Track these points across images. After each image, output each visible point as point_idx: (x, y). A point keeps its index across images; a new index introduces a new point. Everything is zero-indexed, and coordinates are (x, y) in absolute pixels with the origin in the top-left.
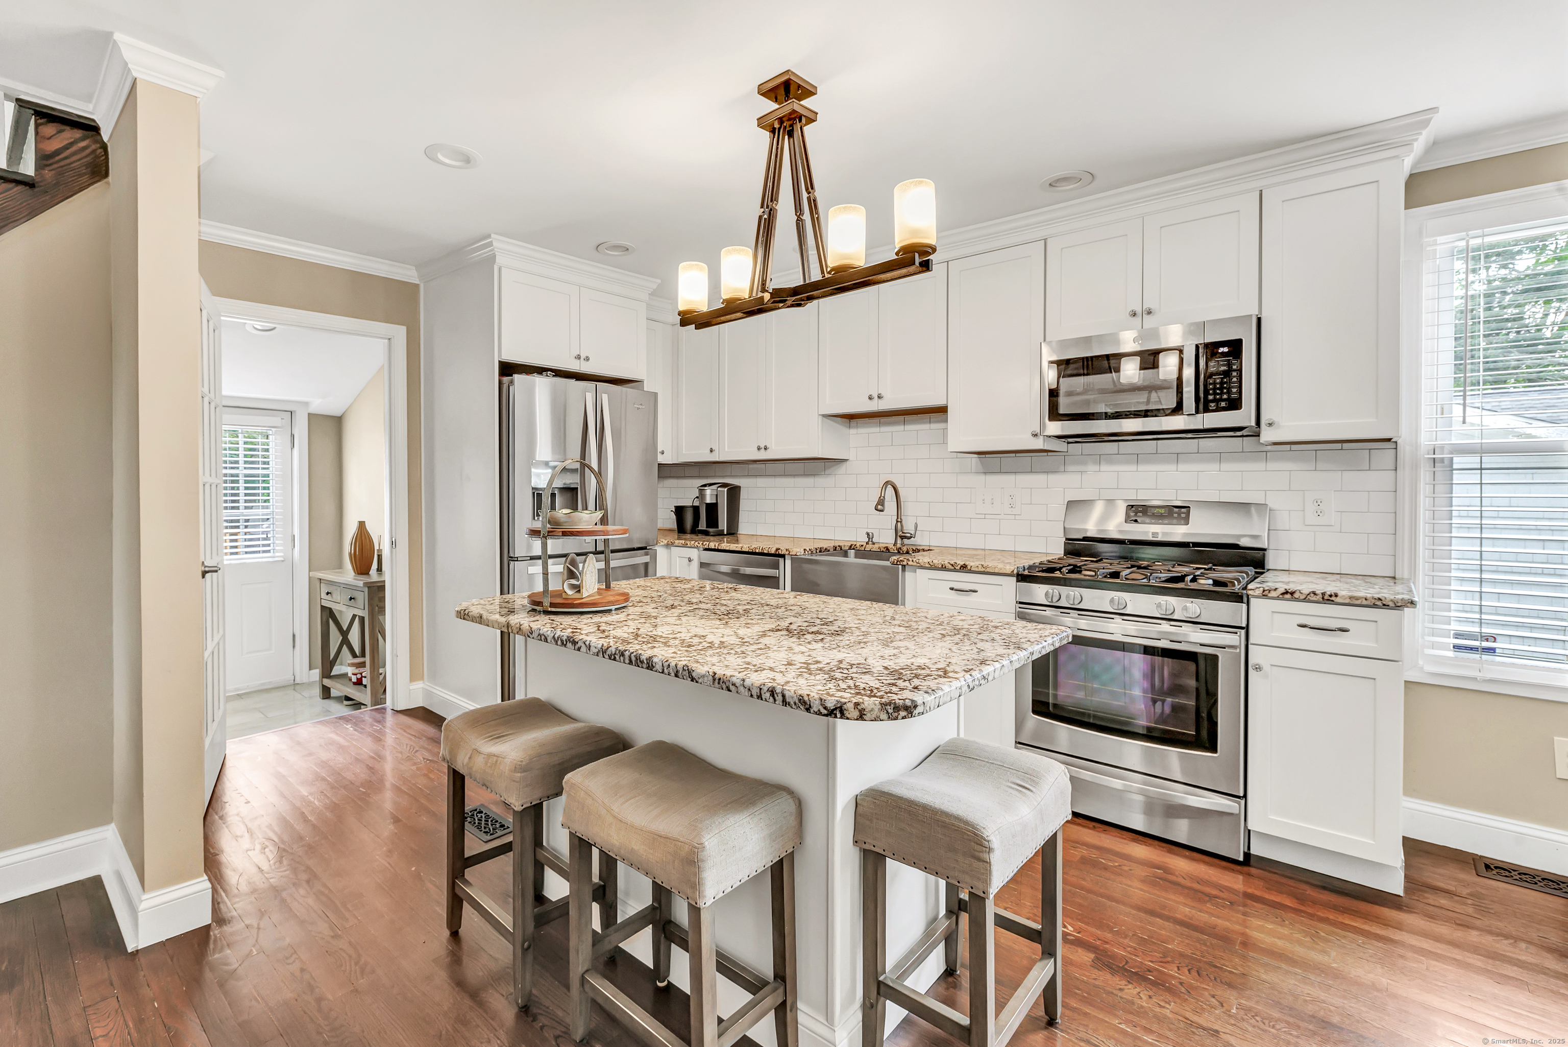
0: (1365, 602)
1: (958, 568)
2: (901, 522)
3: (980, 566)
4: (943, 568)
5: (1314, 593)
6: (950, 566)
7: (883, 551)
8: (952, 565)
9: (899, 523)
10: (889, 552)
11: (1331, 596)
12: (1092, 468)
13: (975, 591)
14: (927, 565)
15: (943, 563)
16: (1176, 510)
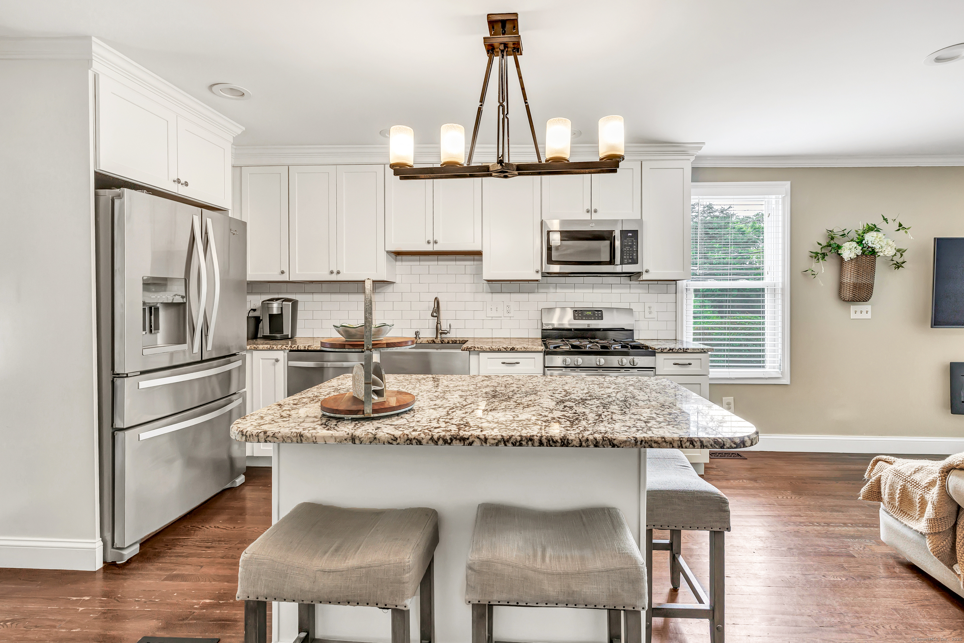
0: (698, 351)
1: (509, 350)
2: (440, 323)
3: (523, 348)
4: (499, 351)
5: (681, 349)
6: (504, 349)
7: (430, 343)
8: (505, 349)
9: (439, 324)
10: (435, 343)
11: (686, 349)
12: (552, 290)
13: (519, 363)
14: (488, 350)
15: (499, 347)
16: (596, 312)
